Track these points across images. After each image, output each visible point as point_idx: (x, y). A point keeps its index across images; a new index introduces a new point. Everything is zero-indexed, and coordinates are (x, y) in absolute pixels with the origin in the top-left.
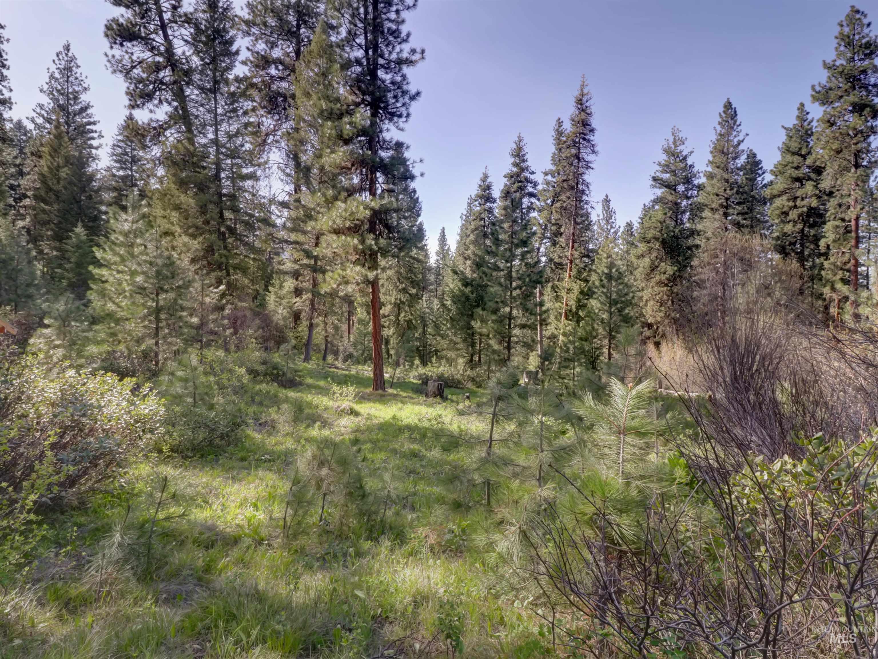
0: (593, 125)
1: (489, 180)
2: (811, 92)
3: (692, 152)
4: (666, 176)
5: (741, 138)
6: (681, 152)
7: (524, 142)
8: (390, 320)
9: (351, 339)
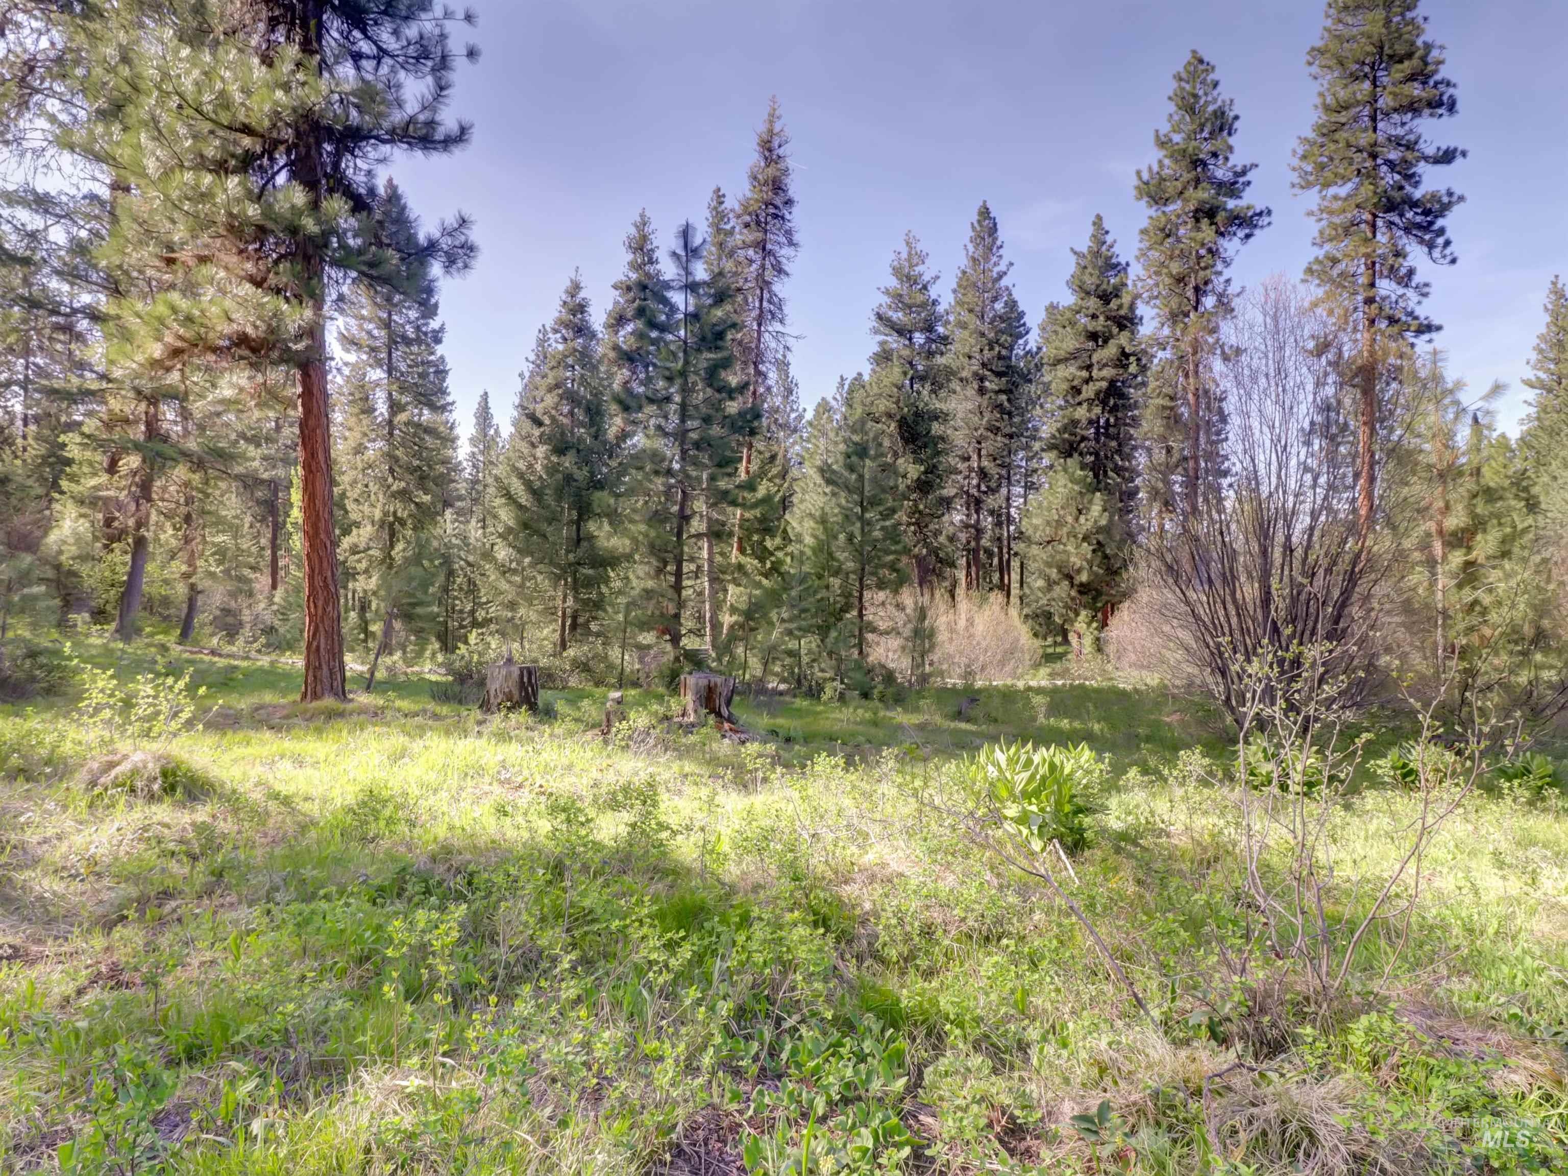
0: (792, 193)
1: (582, 294)
2: (1135, 182)
3: (938, 277)
4: (898, 316)
5: (1002, 267)
6: (921, 275)
7: (652, 227)
8: (371, 559)
9: (277, 599)
